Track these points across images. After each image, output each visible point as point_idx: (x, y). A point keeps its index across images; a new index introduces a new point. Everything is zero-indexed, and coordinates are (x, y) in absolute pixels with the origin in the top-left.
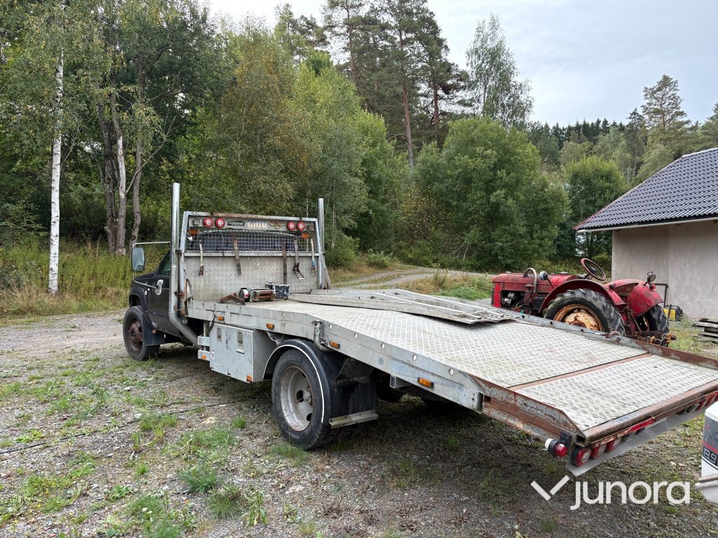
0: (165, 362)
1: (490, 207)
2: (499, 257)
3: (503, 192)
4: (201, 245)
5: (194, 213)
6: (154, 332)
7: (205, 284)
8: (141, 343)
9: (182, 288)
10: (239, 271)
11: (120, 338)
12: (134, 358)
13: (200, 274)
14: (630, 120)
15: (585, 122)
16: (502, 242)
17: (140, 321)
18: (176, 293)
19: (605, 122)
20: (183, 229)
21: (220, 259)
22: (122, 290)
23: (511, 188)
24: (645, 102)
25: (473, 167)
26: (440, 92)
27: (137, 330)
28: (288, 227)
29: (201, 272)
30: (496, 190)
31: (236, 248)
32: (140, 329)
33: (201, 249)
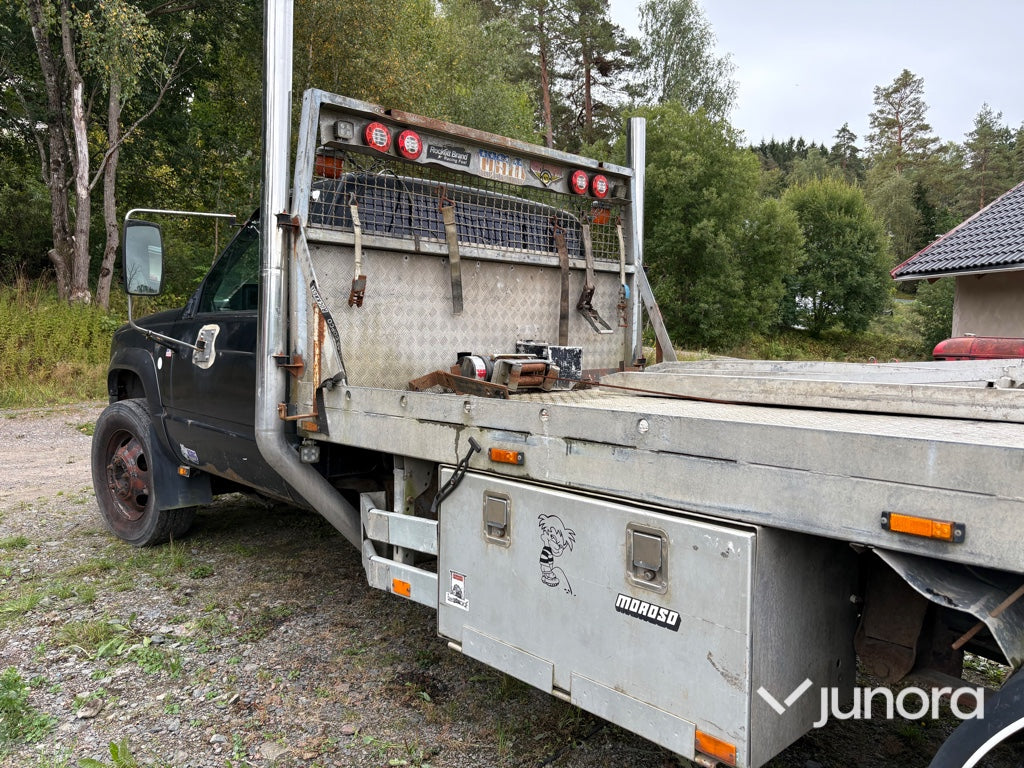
0: (212, 550)
1: (690, 246)
2: (702, 326)
3: (712, 222)
4: (354, 209)
5: (339, 100)
6: (183, 470)
7: (364, 336)
8: (143, 500)
9: (301, 345)
10: (457, 300)
11: (84, 469)
12: (123, 536)
13: (351, 303)
14: (838, 140)
15: (773, 142)
16: (707, 302)
17: (141, 441)
18: (279, 361)
19: (801, 143)
20: (301, 148)
21: (406, 261)
22: (84, 366)
23: (724, 217)
24: (875, 109)
25: (665, 181)
26: (594, 72)
27: (131, 464)
28: (571, 185)
29: (356, 298)
30: (700, 221)
31: (452, 229)
32: (141, 462)
33: (356, 221)
